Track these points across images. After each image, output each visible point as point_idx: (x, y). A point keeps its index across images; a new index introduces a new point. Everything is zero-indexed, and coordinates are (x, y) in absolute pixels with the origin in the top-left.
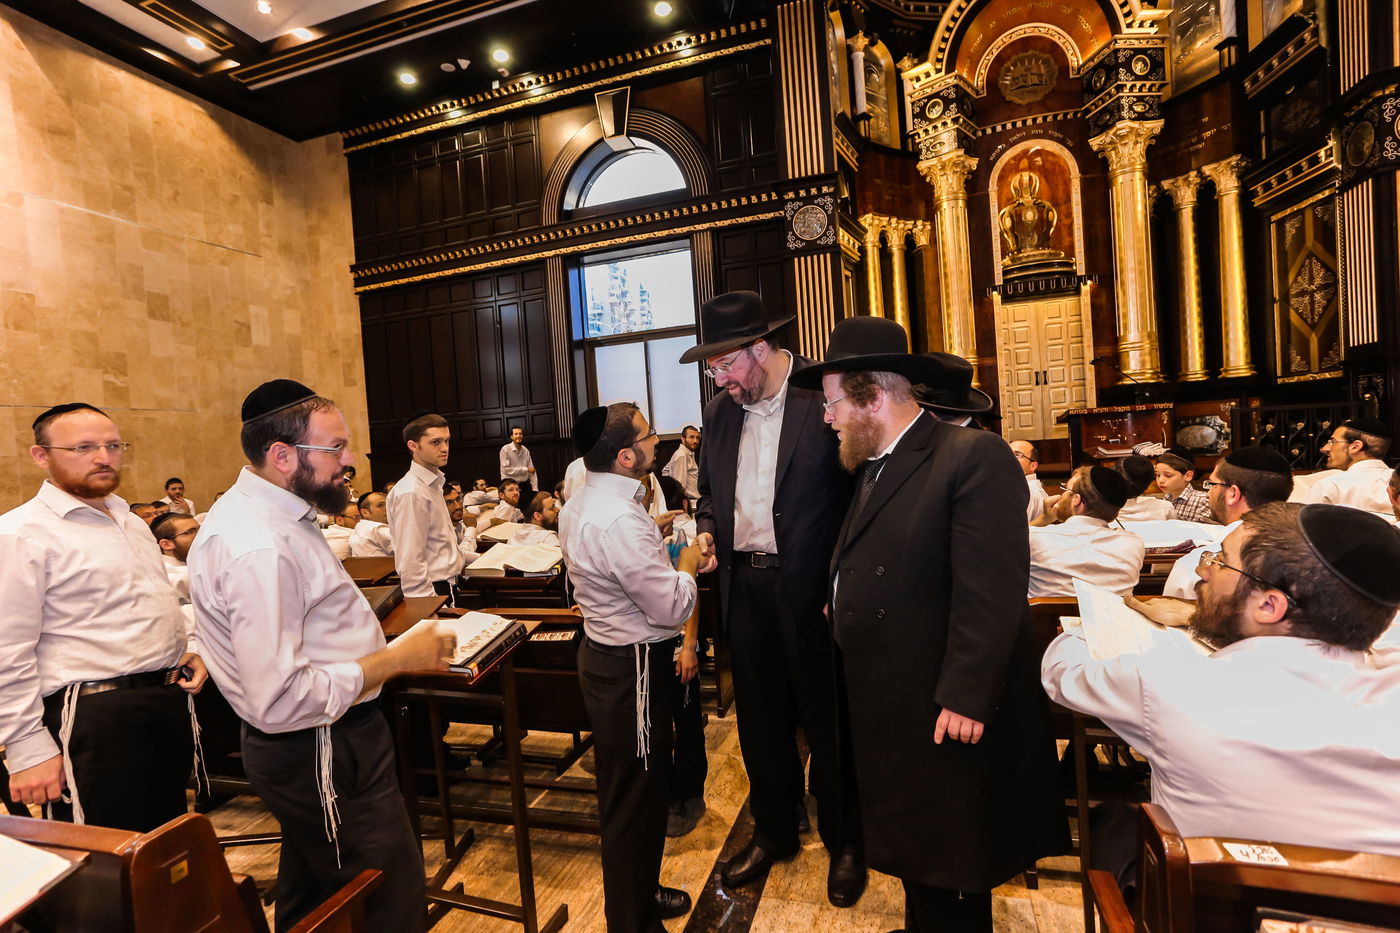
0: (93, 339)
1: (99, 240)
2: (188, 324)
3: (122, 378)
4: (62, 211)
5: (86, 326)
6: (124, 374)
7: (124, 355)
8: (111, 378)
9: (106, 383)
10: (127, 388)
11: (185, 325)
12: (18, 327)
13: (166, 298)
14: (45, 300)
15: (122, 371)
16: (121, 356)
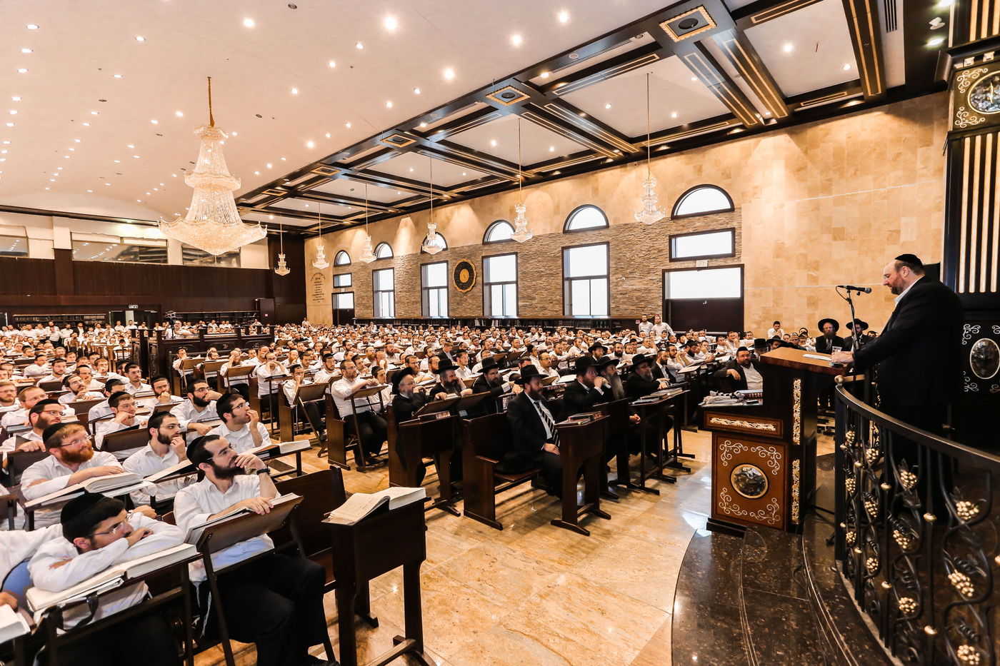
0: (805, 256)
1: (813, 210)
2: (854, 239)
3: (816, 272)
4: (798, 204)
5: (803, 251)
6: (817, 270)
7: (818, 261)
8: (811, 273)
9: (808, 275)
10: (818, 277)
11: (853, 240)
12: (777, 257)
13: (843, 229)
14: (788, 243)
15: (816, 269)
16: (817, 262)
